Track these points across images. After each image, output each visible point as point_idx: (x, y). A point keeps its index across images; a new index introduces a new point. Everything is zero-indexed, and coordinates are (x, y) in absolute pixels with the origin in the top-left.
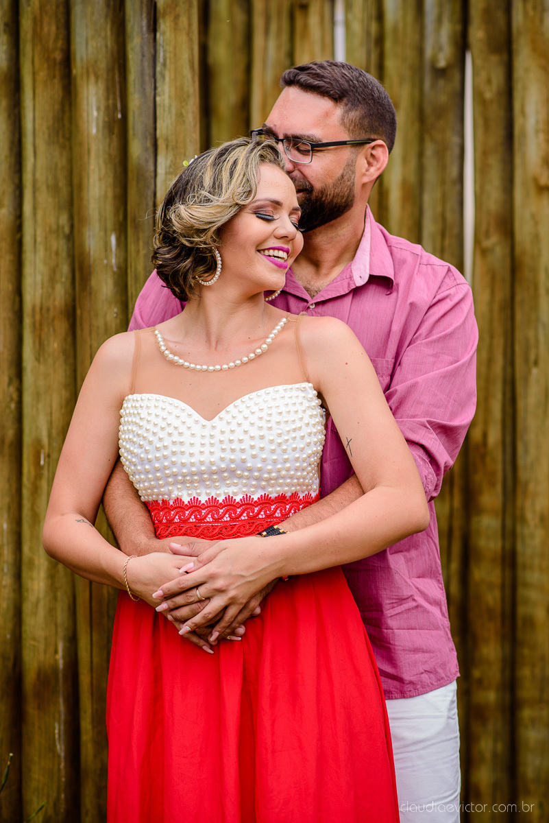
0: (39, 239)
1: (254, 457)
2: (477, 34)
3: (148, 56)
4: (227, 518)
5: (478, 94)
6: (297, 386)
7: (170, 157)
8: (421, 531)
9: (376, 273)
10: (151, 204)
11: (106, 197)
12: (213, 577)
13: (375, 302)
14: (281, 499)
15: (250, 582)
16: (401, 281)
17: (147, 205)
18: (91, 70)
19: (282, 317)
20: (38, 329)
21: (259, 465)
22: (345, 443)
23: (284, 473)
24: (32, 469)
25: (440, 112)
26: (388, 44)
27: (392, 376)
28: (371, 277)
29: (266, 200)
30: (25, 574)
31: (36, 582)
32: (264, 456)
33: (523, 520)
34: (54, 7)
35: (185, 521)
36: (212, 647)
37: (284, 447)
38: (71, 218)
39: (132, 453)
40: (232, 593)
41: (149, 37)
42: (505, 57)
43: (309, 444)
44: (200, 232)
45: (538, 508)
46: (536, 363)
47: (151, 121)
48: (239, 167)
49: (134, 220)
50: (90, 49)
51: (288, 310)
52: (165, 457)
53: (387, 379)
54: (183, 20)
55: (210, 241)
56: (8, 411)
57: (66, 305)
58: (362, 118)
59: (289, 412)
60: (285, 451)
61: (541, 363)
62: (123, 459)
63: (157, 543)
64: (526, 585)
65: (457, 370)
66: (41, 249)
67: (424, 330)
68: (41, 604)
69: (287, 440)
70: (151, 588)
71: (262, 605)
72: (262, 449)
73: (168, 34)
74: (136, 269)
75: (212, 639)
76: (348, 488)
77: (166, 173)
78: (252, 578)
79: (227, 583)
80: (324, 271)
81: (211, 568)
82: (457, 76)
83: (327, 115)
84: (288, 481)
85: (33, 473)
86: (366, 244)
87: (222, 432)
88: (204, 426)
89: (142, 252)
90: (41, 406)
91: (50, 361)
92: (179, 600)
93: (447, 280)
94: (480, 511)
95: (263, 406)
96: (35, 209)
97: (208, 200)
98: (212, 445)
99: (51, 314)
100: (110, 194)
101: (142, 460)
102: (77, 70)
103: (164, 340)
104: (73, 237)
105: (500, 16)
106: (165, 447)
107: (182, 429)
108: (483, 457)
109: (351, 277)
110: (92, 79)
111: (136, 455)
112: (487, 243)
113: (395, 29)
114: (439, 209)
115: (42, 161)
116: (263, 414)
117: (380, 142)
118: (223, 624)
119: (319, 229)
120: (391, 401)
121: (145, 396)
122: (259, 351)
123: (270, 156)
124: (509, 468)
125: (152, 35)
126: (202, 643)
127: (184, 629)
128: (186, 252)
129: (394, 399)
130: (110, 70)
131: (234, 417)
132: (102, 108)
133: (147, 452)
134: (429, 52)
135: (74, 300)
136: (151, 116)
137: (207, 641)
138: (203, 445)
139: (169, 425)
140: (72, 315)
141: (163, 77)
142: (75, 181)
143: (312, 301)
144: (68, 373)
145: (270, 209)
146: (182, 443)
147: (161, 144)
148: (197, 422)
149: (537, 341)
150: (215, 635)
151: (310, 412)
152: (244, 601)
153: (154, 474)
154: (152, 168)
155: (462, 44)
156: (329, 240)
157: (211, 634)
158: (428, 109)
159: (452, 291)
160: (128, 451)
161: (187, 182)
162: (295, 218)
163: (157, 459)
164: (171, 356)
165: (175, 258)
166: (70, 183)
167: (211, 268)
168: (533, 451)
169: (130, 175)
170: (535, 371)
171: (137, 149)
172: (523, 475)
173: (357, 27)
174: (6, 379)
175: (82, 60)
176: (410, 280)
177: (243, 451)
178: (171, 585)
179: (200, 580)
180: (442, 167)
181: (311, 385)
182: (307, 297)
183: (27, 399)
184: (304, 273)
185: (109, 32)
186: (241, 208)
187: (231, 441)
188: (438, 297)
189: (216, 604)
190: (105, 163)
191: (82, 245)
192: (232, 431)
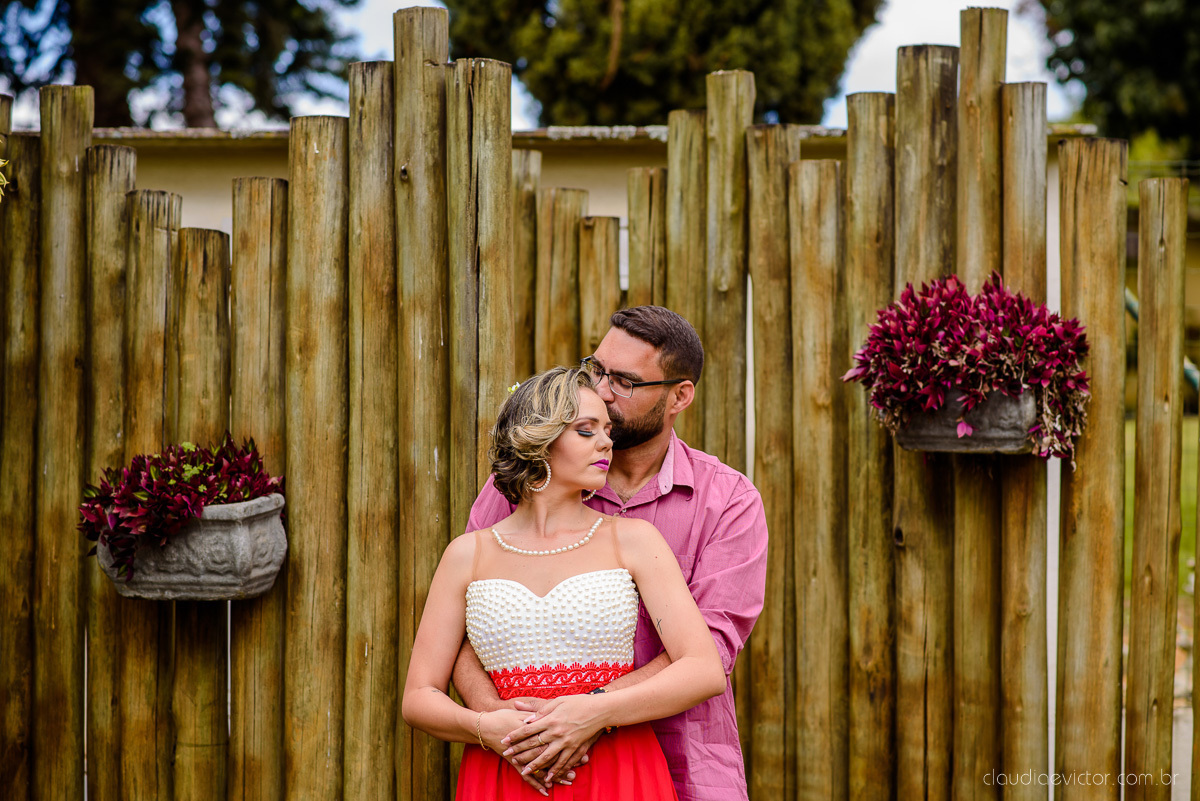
0: (365, 452)
1: (581, 628)
2: (758, 260)
3: (472, 293)
4: (559, 682)
5: (758, 317)
6: (616, 571)
7: (491, 382)
8: (718, 695)
9: (679, 483)
10: (473, 422)
11: (430, 414)
12: (552, 725)
13: (678, 509)
14: (605, 668)
15: (582, 729)
16: (701, 488)
17: (470, 422)
18: (417, 303)
19: (599, 517)
20: (364, 533)
21: (585, 636)
22: (655, 623)
23: (605, 642)
24: (356, 660)
25: (723, 334)
26: (672, 267)
27: (693, 570)
28: (674, 486)
29: (587, 418)
30: (347, 758)
31: (359, 764)
32: (589, 628)
33: (804, 724)
34: (382, 246)
35: (523, 686)
36: (547, 790)
37: (606, 621)
38: (396, 434)
39: (478, 629)
40: (567, 739)
41: (472, 276)
42: (785, 282)
43: (625, 619)
44: (535, 447)
45: (817, 712)
46: (815, 573)
47: (474, 349)
48: (562, 392)
49: (457, 436)
50: (417, 284)
51: (603, 511)
52: (506, 630)
53: (689, 573)
54: (503, 262)
55: (543, 454)
56: (333, 608)
57: (389, 511)
58: (677, 360)
59: (609, 592)
60: (606, 625)
61: (819, 573)
62: (469, 635)
63: (503, 703)
64: (806, 787)
65: (748, 569)
66: (367, 460)
67: (720, 531)
68: (364, 783)
69: (608, 616)
70: (499, 737)
71: (590, 753)
72: (588, 622)
73: (489, 275)
74: (459, 479)
75: (548, 779)
76: (660, 660)
77: (487, 395)
78: (584, 727)
79: (564, 730)
80: (634, 481)
81: (551, 718)
82: (739, 299)
83: (648, 357)
84: (609, 649)
85: (357, 664)
86: (670, 458)
87: (554, 608)
88: (537, 602)
89: (465, 465)
90: (365, 603)
91: (375, 562)
92: (524, 745)
93: (739, 487)
94: (762, 718)
95: (589, 587)
96: (362, 425)
97: (540, 421)
98: (545, 618)
99: (376, 519)
100: (433, 413)
101: (486, 634)
102: (404, 302)
103: (500, 535)
104: (397, 451)
105: (780, 243)
106: (506, 622)
107: (519, 606)
108: (765, 665)
109: (658, 487)
110: (419, 311)
111: (481, 630)
112: (766, 459)
113: (679, 252)
114: (722, 426)
115: (369, 382)
116: (589, 594)
117: (688, 382)
118: (558, 766)
119: (633, 448)
120: (695, 592)
121: (487, 582)
122: (582, 542)
123: (585, 381)
124: (790, 675)
125: (476, 275)
126: (539, 786)
127: (525, 771)
128: (522, 465)
129: (697, 591)
130: (435, 304)
131: (564, 596)
132: (427, 337)
133: (490, 627)
134: (711, 276)
135: (398, 507)
136: (475, 345)
137: (543, 784)
138: (537, 619)
139: (508, 603)
140: (396, 521)
141: (485, 311)
142: (401, 401)
143: (624, 507)
144: (390, 572)
145: (589, 426)
146: (519, 618)
147: (483, 370)
148: (531, 599)
149: (816, 552)
150: (550, 775)
151: (626, 593)
152: (577, 746)
153: (497, 644)
154: (475, 391)
155: (744, 269)
156: (640, 458)
157: (547, 775)
158: (711, 331)
159: (743, 497)
160: (475, 627)
161: (518, 406)
162: (608, 431)
163: (499, 632)
164: (507, 546)
165: (513, 470)
166: (396, 403)
167: (542, 475)
168: (812, 657)
169: (454, 397)
170: (813, 580)
171: (461, 374)
172: (803, 681)
173: (641, 249)
174: (332, 579)
175: (409, 294)
176: (707, 487)
177: (572, 624)
178: (518, 732)
179: (542, 728)
180: (725, 386)
181: (626, 570)
182: (620, 502)
183: (352, 596)
184: (618, 481)
185: (434, 270)
186: (567, 426)
187: (562, 616)
188: (732, 503)
189: (555, 747)
190: (429, 384)
191: (407, 458)
192: (563, 607)
